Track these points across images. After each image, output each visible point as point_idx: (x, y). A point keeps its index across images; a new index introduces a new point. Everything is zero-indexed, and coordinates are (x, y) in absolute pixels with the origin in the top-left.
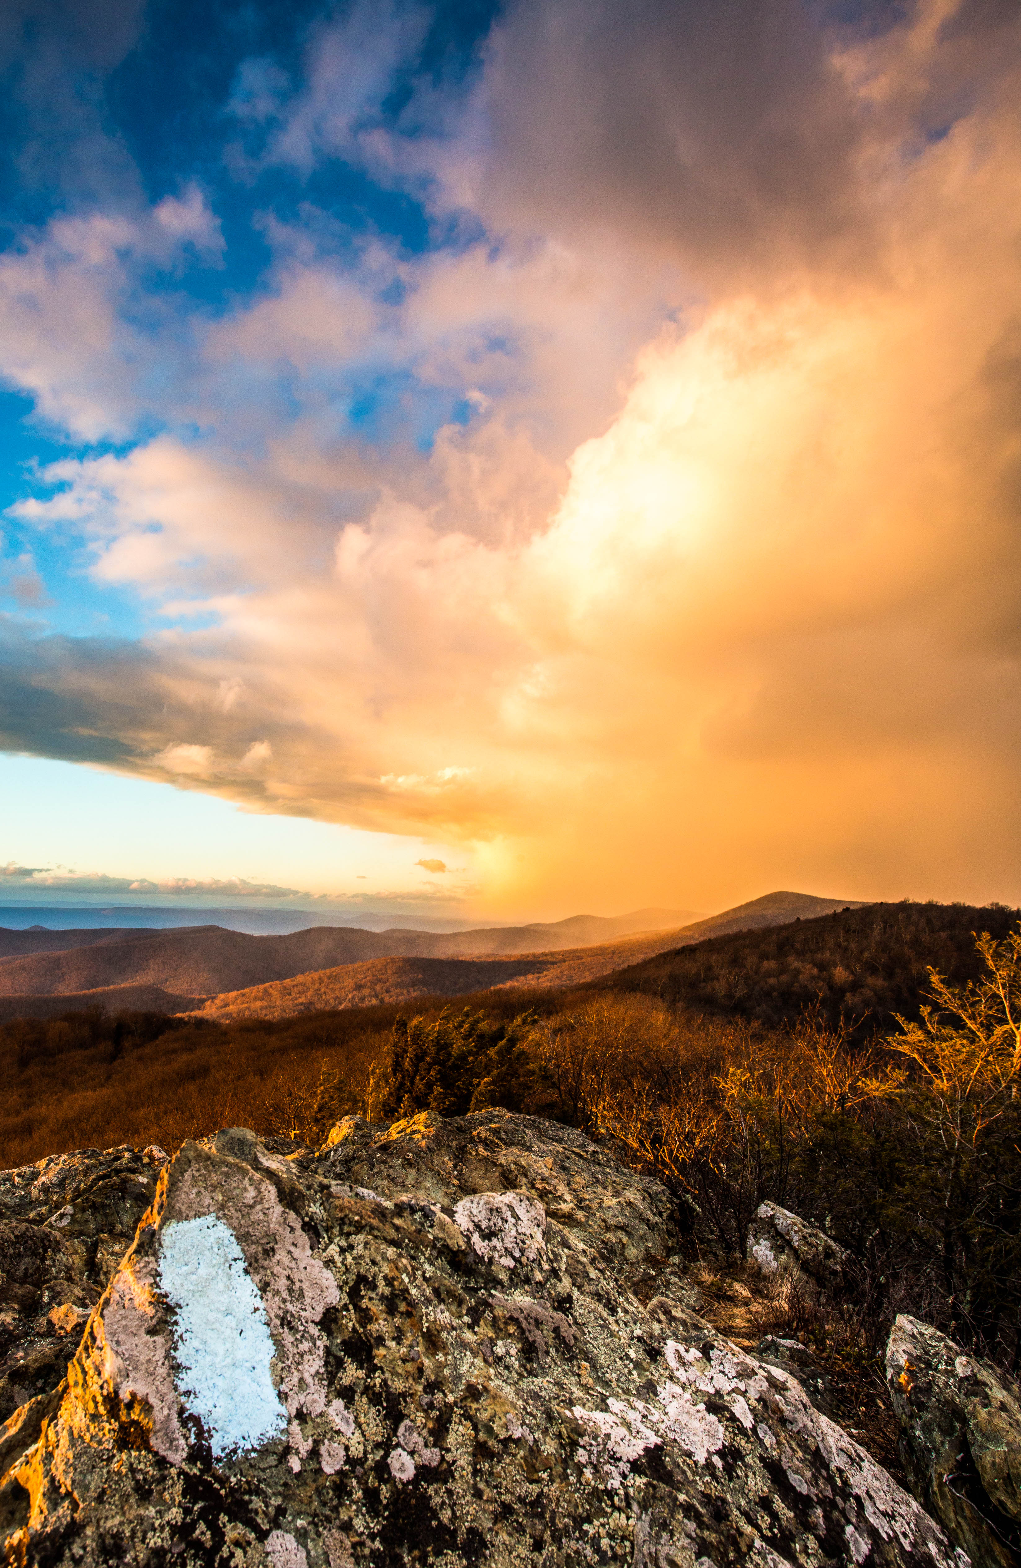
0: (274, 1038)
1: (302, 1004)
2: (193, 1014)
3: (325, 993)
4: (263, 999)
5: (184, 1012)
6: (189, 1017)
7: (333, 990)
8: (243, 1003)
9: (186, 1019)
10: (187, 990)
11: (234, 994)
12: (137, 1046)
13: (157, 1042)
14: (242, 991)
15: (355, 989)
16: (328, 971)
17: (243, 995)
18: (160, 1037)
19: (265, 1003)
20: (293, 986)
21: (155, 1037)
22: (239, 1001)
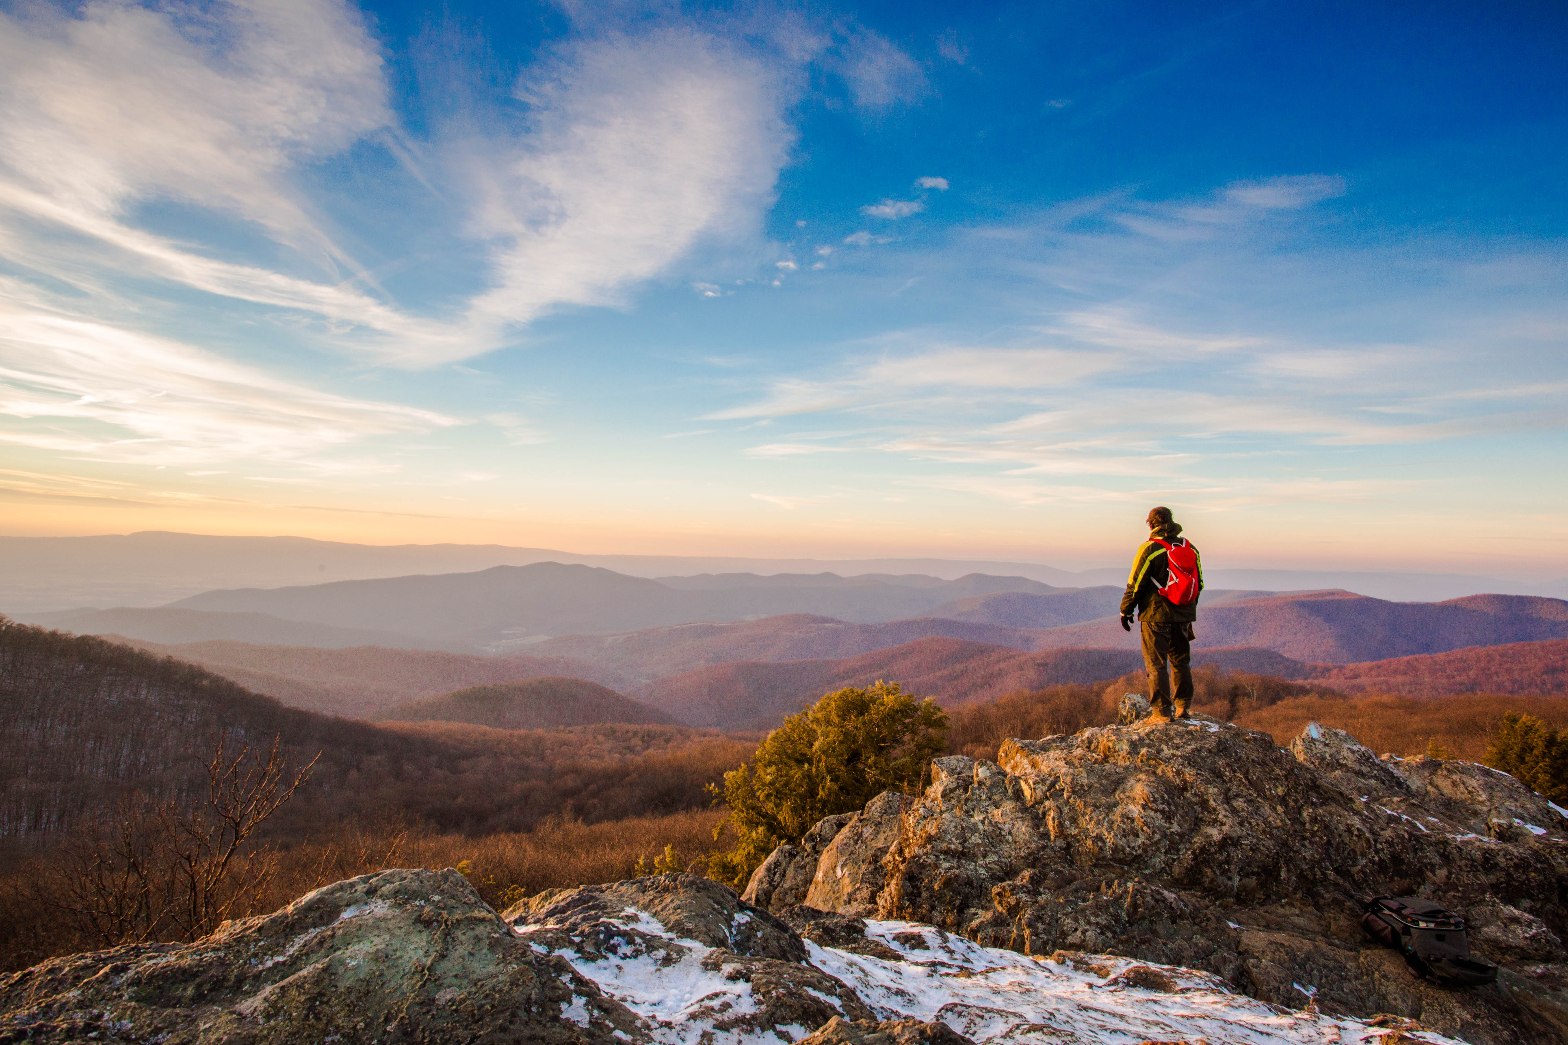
0: (1416, 719)
1: (1461, 684)
2: (1316, 682)
3: (1496, 673)
4: (1404, 673)
5: (1305, 679)
6: (1311, 684)
7: (1509, 671)
8: (1378, 676)
9: (1308, 687)
10: (1309, 656)
11: (1367, 664)
12: (1252, 708)
13: (1274, 707)
14: (1378, 662)
15: (1546, 673)
16: (1500, 648)
17: (1379, 667)
18: (1279, 703)
19: (1408, 678)
20: (1449, 662)
21: (1273, 701)
22: (1374, 673)
